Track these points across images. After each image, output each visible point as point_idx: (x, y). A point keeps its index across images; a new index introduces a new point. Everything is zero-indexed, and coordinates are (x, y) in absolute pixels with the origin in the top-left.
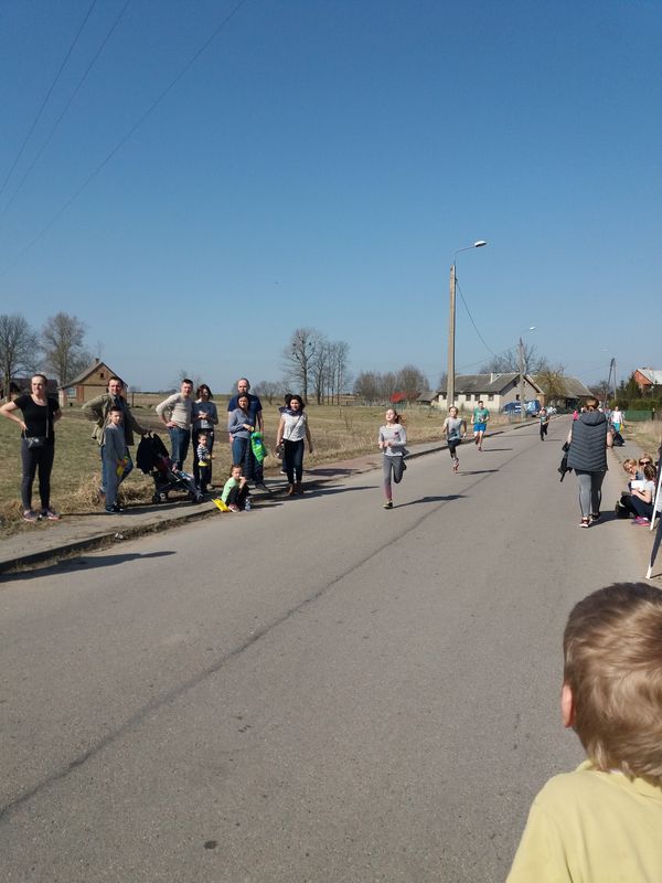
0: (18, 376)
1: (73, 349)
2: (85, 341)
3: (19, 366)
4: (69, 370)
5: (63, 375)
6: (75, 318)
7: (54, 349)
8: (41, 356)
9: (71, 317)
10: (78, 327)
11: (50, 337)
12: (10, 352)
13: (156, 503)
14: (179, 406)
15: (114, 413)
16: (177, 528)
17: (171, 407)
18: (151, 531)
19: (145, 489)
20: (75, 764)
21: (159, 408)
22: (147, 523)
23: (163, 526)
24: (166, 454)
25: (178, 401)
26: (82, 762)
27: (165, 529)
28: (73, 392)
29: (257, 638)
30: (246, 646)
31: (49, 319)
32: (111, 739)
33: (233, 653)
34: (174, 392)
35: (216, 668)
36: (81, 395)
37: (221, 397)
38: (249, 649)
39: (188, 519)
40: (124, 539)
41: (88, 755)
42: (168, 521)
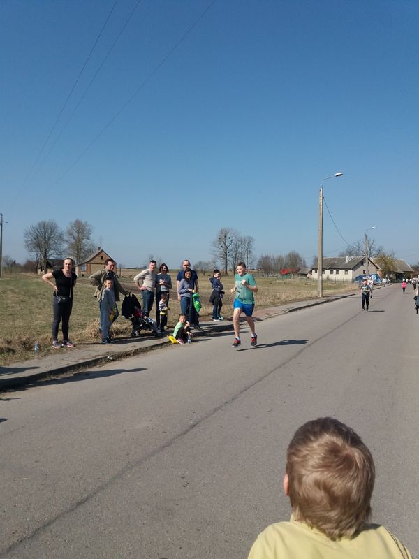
0: (51, 258)
1: (85, 241)
2: (92, 236)
3: (52, 252)
4: (82, 255)
5: (79, 257)
6: (86, 222)
7: (73, 241)
8: (65, 246)
9: (84, 222)
10: (87, 228)
11: (71, 234)
12: (47, 243)
13: (133, 338)
14: (148, 277)
15: (108, 281)
16: (145, 354)
17: (143, 278)
18: (129, 355)
19: (126, 328)
20: (79, 504)
21: (136, 278)
22: (127, 350)
23: (137, 352)
24: (139, 306)
25: (147, 274)
26: (84, 503)
27: (138, 354)
28: (84, 268)
29: (194, 426)
30: (187, 431)
31: (71, 223)
32: (102, 488)
33: (179, 435)
34: (145, 268)
35: (168, 444)
36: (89, 270)
37: (173, 271)
38: (189, 433)
39: (152, 348)
40: (113, 360)
41: (87, 498)
42: (140, 349)
